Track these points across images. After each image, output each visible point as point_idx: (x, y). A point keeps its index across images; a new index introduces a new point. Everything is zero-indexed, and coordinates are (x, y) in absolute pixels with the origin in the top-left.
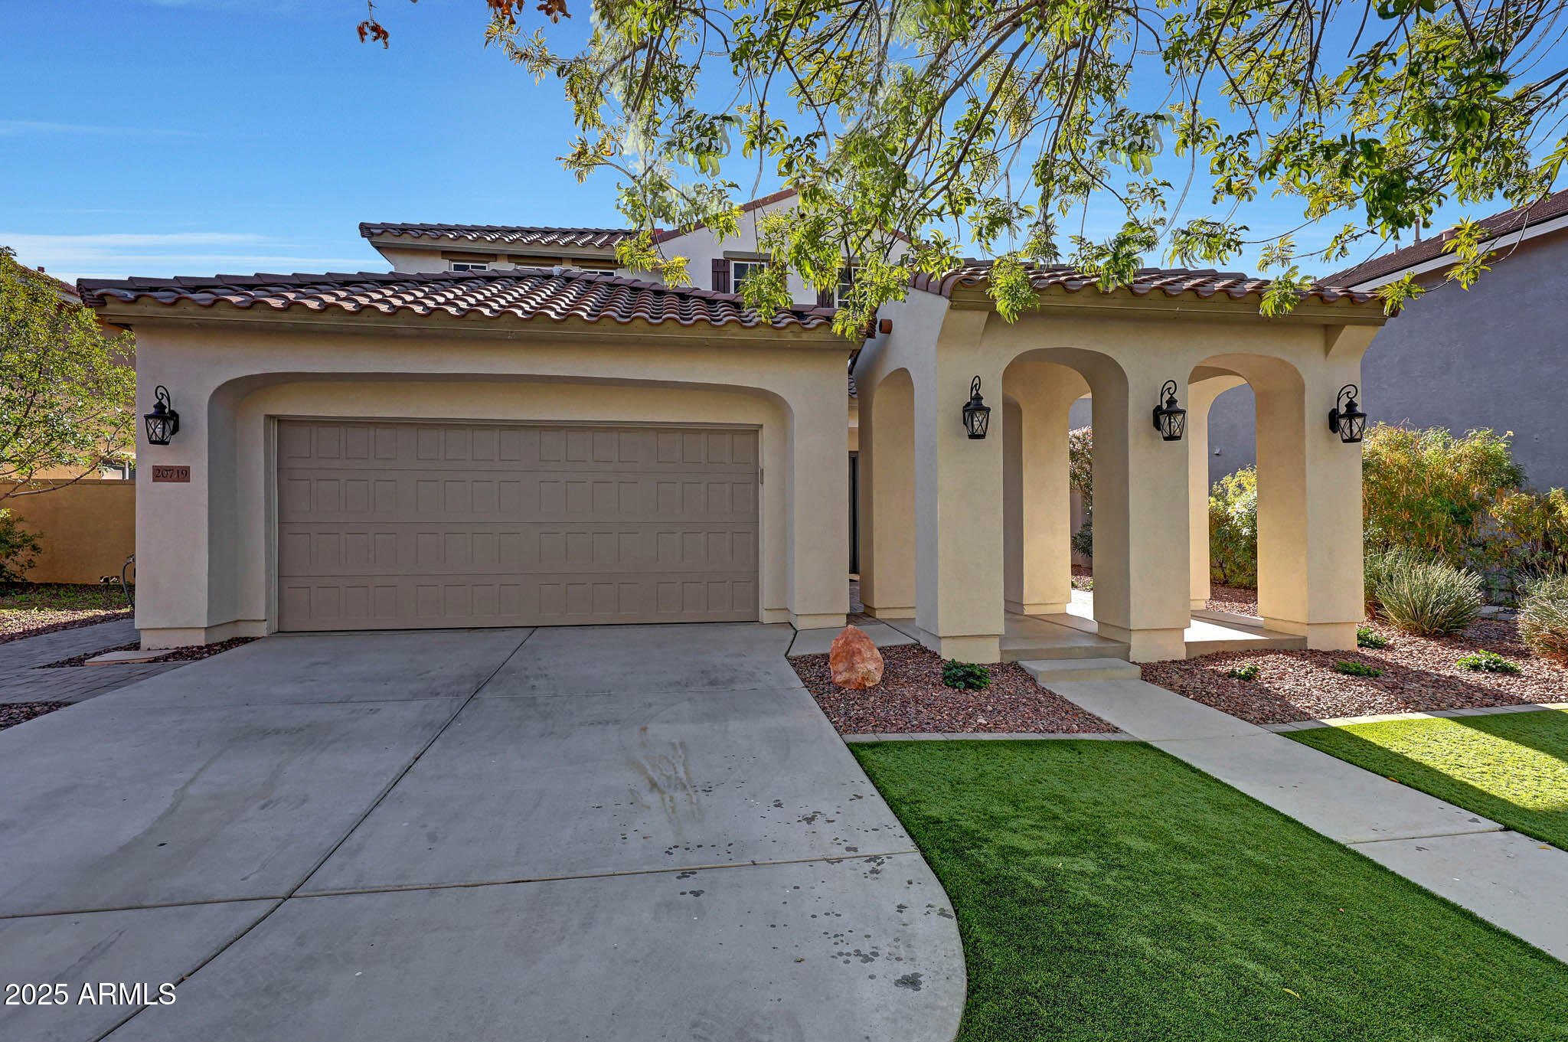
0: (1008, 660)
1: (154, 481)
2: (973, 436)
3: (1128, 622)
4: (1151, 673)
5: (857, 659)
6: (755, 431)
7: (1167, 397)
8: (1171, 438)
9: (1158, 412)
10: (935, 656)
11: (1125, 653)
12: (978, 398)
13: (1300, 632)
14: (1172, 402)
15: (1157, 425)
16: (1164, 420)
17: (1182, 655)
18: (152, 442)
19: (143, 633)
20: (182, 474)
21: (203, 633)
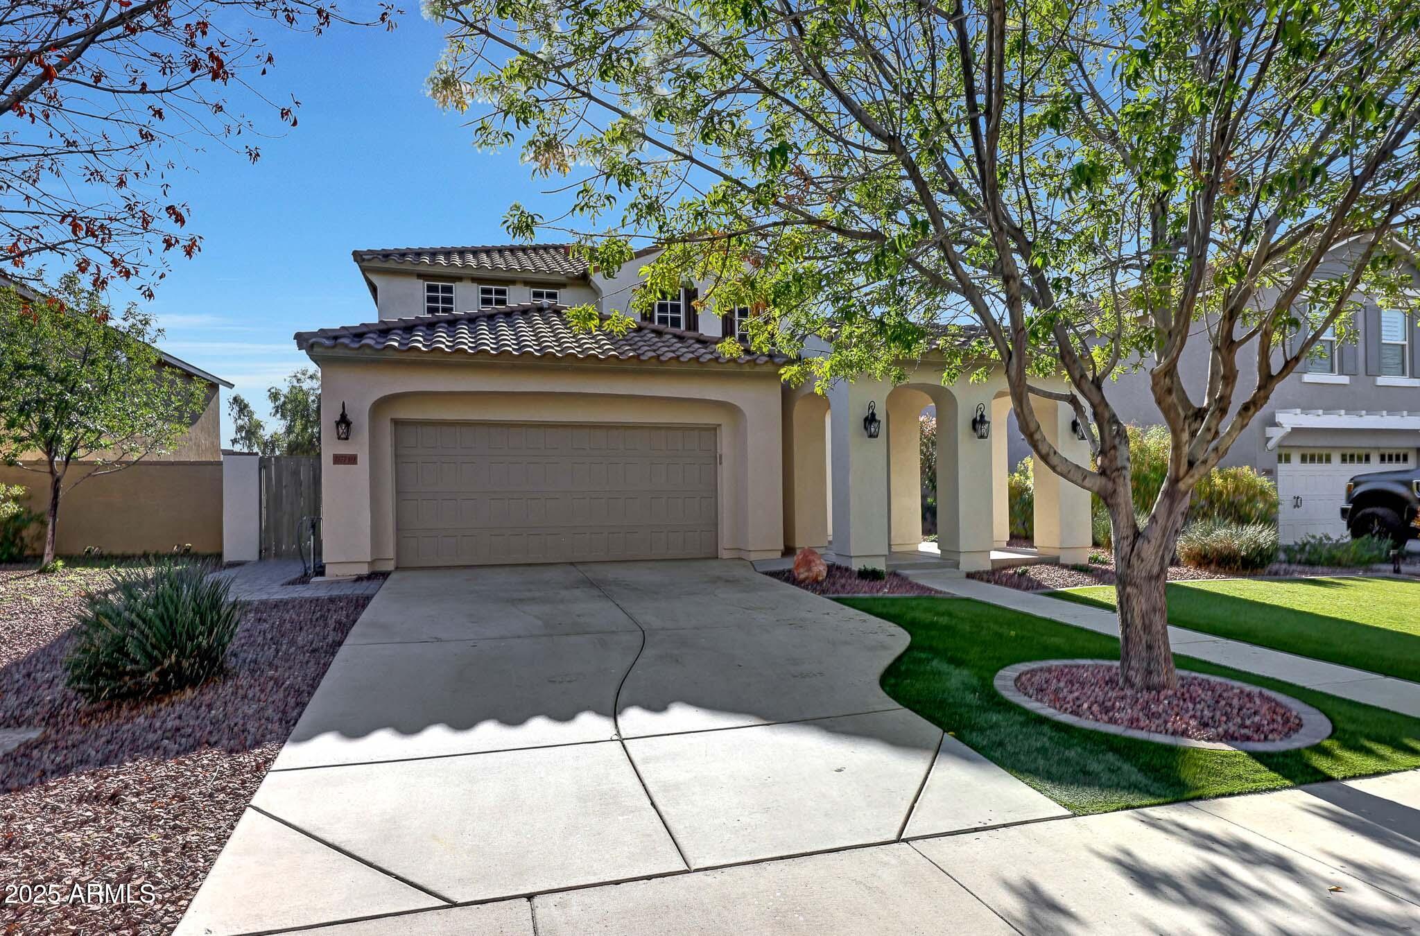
0: (890, 570)
1: (334, 463)
2: (871, 436)
3: (958, 547)
4: (970, 576)
5: (813, 564)
6: (714, 429)
7: (979, 413)
8: (982, 437)
9: (974, 422)
10: (847, 569)
11: (957, 565)
12: (873, 415)
13: (1055, 553)
14: (982, 416)
15: (974, 428)
16: (979, 427)
17: (989, 567)
18: (339, 438)
19: (327, 566)
20: (352, 460)
21: (366, 565)
